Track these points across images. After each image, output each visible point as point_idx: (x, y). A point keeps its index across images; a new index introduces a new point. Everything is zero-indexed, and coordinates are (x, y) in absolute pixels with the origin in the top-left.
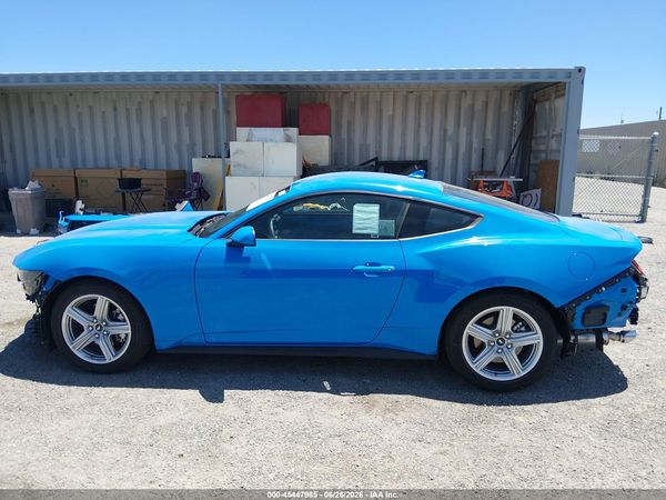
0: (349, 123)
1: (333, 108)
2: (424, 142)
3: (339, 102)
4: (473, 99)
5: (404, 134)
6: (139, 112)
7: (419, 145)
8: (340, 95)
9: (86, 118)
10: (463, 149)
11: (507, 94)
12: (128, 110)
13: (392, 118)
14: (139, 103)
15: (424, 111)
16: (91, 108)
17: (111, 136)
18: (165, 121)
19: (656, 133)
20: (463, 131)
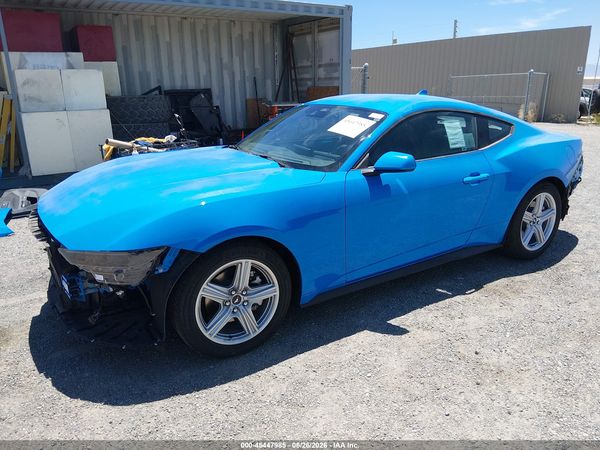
0: (125, 49)
2: (203, 71)
4: (242, 29)
5: (183, 62)
7: (199, 73)
8: (110, 16)
10: (238, 78)
11: (268, 26)
13: (169, 45)
15: (199, 39)
19: (367, 64)
20: (236, 59)
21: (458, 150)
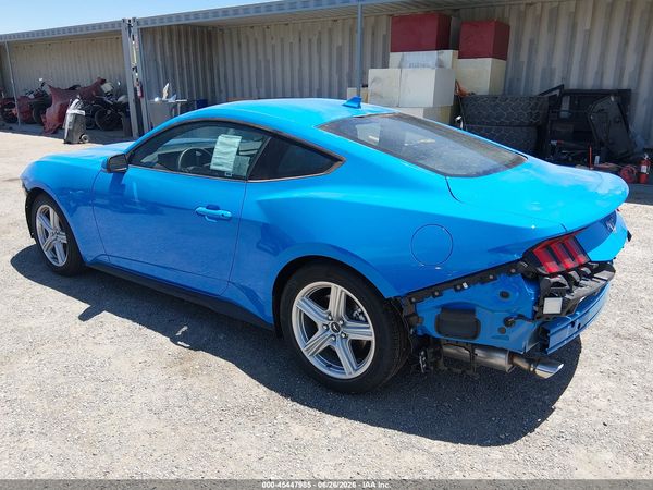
0: (532, 42)
1: (513, 24)
3: (522, 17)
5: (603, 56)
6: (319, 41)
8: (523, 7)
9: (278, 49)
12: (310, 41)
13: (589, 34)
14: (320, 33)
16: (282, 40)
17: (297, 66)
18: (340, 49)
21: (221, 174)
